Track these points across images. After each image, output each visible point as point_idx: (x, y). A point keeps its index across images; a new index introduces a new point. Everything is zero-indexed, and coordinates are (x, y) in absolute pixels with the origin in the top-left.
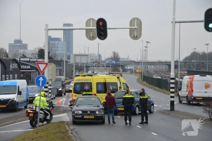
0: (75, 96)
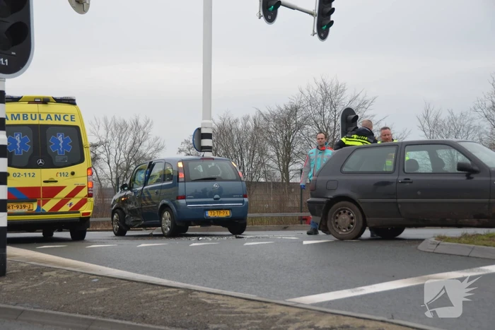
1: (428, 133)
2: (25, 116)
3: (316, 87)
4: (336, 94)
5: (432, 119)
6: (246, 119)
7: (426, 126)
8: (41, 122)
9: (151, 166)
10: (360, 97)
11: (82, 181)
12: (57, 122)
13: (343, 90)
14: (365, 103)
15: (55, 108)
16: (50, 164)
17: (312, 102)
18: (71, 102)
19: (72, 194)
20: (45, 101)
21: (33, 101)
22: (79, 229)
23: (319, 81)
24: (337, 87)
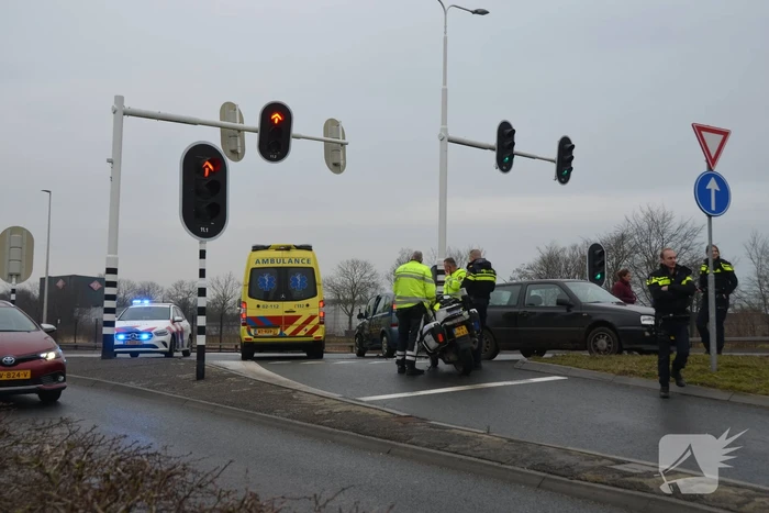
0: (258, 306)
1: (756, 261)
2: (272, 261)
3: (642, 216)
4: (663, 222)
5: (760, 245)
6: (574, 248)
7: (754, 253)
8: (284, 265)
9: (379, 299)
10: (689, 225)
11: (315, 311)
12: (297, 265)
13: (670, 219)
14: (694, 230)
15: (295, 254)
16: (290, 298)
17: (639, 231)
18: (308, 248)
19: (307, 322)
20: (288, 248)
21: (279, 249)
22: (315, 350)
23: (646, 210)
24: (664, 216)
